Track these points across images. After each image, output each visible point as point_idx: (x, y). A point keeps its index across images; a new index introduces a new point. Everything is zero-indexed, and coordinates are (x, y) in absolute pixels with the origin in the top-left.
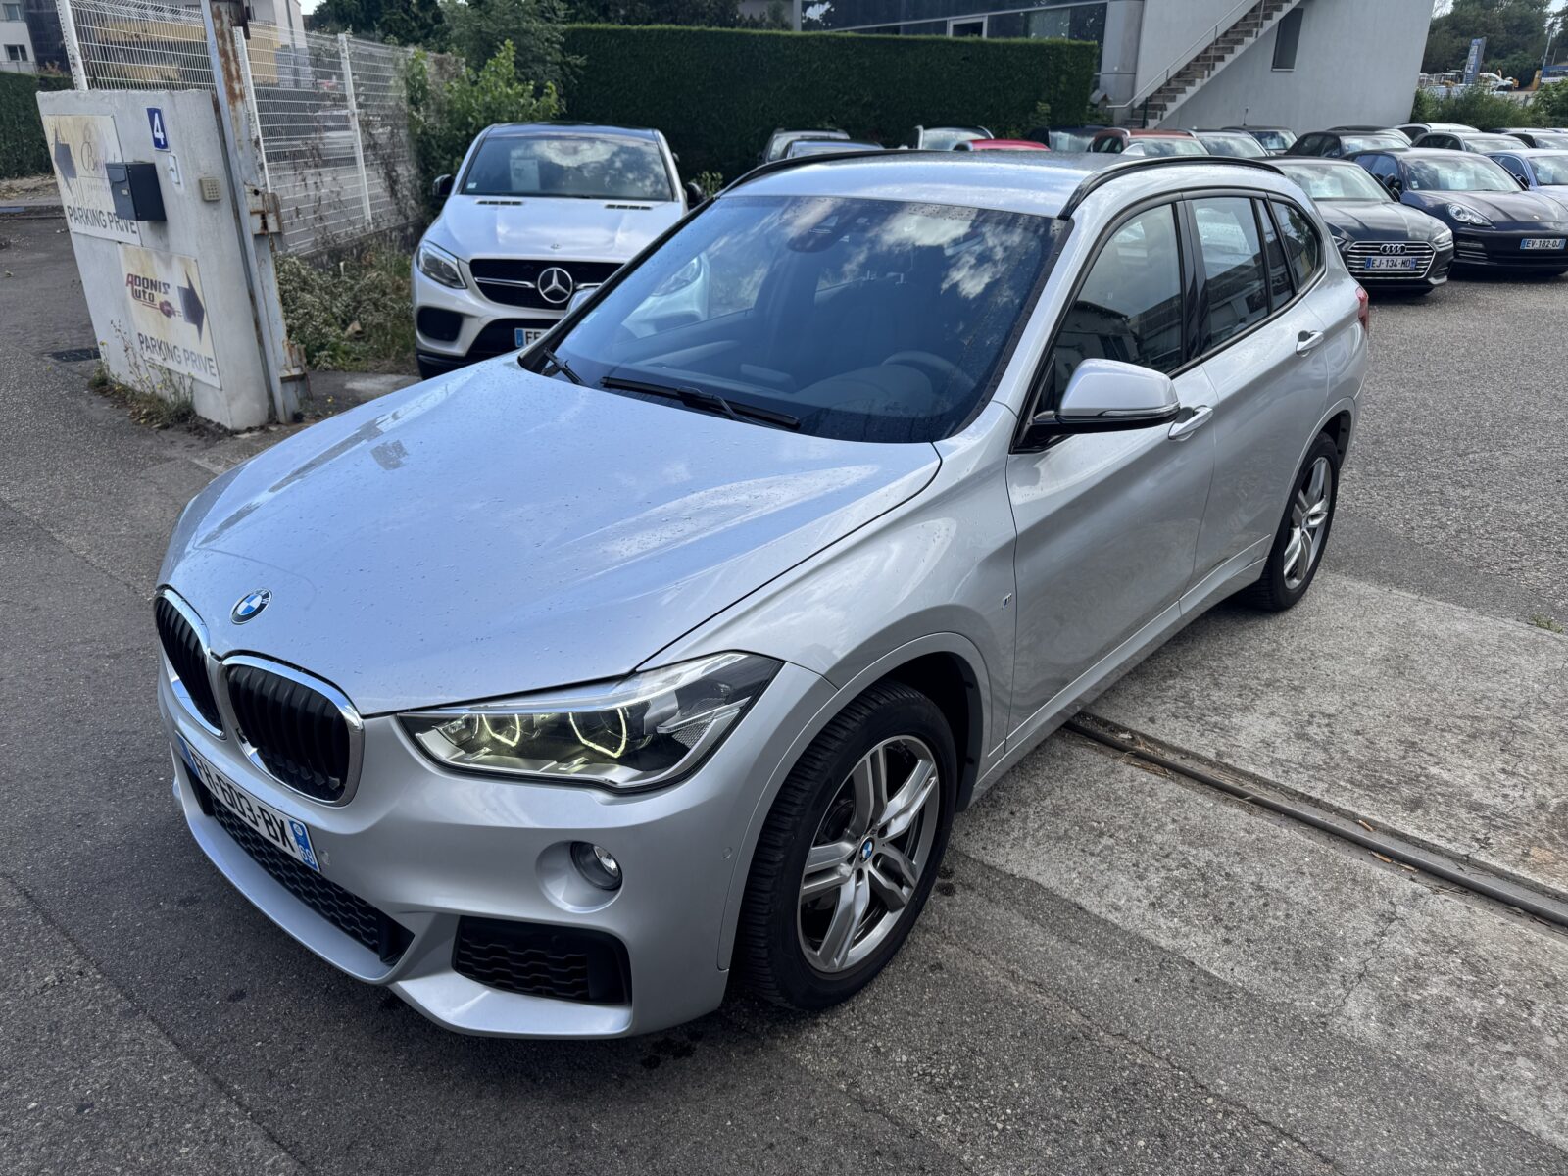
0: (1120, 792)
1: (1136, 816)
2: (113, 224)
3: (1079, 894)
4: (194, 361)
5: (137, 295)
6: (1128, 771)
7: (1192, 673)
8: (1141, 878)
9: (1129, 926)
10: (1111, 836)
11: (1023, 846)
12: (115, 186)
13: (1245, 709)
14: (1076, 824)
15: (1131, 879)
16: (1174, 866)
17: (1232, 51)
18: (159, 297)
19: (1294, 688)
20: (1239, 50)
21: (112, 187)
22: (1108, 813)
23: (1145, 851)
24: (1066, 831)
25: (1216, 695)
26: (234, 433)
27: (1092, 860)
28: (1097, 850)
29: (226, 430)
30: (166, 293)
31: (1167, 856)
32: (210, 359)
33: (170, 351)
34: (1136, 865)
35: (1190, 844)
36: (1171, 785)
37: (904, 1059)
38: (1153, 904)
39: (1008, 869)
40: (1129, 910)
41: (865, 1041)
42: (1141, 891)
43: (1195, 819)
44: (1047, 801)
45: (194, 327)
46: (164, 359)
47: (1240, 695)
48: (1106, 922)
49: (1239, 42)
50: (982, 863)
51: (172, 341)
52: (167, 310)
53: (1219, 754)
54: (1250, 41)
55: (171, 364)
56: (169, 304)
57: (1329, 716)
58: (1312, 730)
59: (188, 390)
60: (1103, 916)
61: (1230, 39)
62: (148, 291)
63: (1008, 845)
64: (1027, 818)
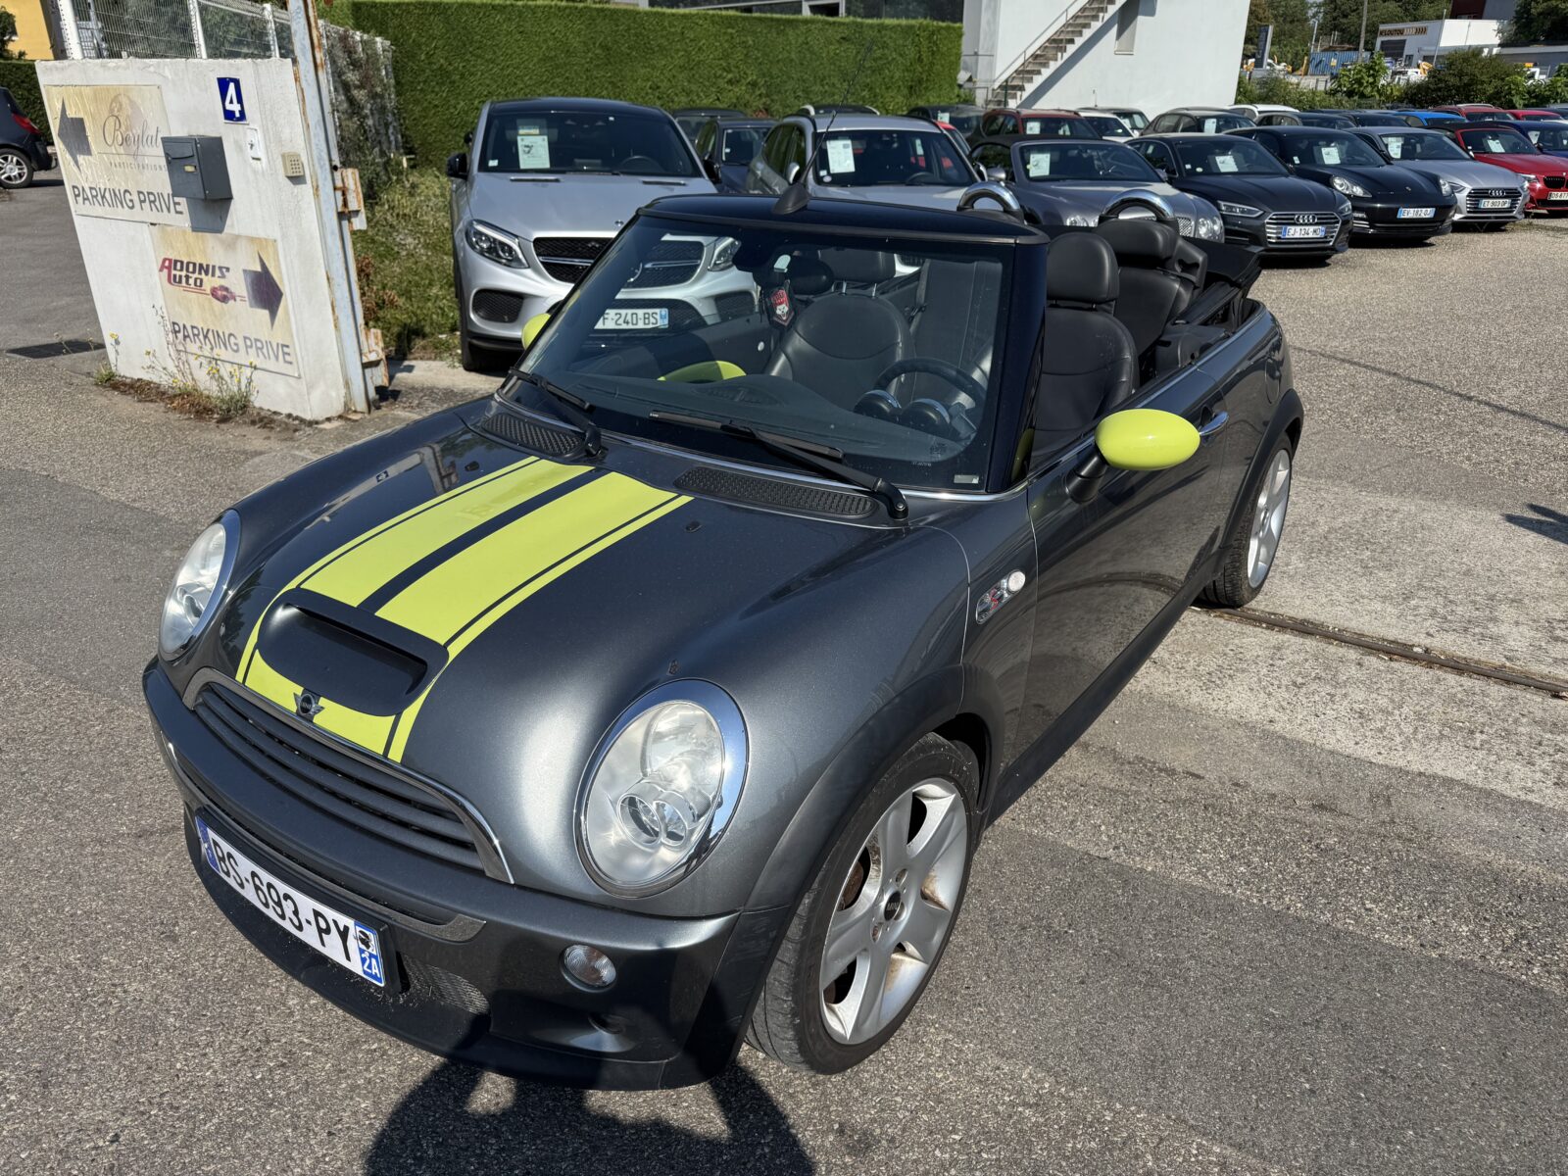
0: (1459, 696)
1: (1489, 714)
2: (146, 205)
3: (1489, 782)
4: (261, 349)
5: (174, 280)
6: (1451, 678)
7: (1422, 593)
8: (1533, 765)
9: (1551, 805)
10: (1482, 732)
11: (1412, 749)
12: (174, 161)
13: (1494, 620)
14: (1444, 725)
15: (1523, 766)
16: (1551, 752)
17: (1080, 34)
18: (209, 282)
19: (1513, 601)
20: (1087, 33)
21: (169, 163)
22: (1464, 714)
23: (1517, 743)
24: (1440, 732)
25: (1460, 610)
26: (311, 423)
27: (1481, 754)
28: (1478, 745)
29: (302, 421)
30: (223, 276)
31: (1540, 744)
32: (283, 346)
33: (223, 340)
34: (1519, 754)
35: (1551, 732)
36: (1497, 687)
37: (1466, 929)
38: (1555, 784)
39: (1415, 767)
40: (1541, 790)
41: (1420, 917)
42: (1538, 776)
43: (1539, 714)
44: (1405, 710)
45: (266, 313)
46: (212, 349)
47: (1477, 609)
48: (1530, 803)
49: (1087, 26)
50: (1387, 766)
51: (224, 329)
52: (223, 295)
53: (1508, 658)
54: (1096, 25)
55: (221, 353)
56: (226, 289)
57: (1563, 621)
58: (1558, 633)
59: (244, 382)
60: (1523, 797)
61: (1077, 24)
62: (196, 275)
63: (1399, 748)
64: (1398, 725)
